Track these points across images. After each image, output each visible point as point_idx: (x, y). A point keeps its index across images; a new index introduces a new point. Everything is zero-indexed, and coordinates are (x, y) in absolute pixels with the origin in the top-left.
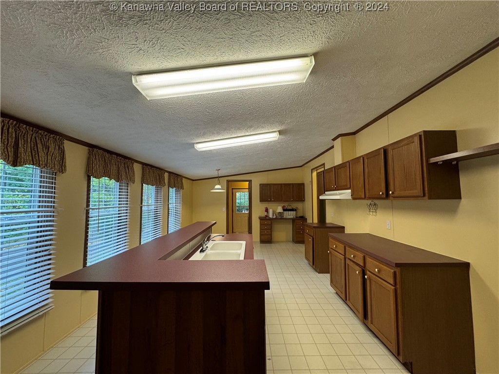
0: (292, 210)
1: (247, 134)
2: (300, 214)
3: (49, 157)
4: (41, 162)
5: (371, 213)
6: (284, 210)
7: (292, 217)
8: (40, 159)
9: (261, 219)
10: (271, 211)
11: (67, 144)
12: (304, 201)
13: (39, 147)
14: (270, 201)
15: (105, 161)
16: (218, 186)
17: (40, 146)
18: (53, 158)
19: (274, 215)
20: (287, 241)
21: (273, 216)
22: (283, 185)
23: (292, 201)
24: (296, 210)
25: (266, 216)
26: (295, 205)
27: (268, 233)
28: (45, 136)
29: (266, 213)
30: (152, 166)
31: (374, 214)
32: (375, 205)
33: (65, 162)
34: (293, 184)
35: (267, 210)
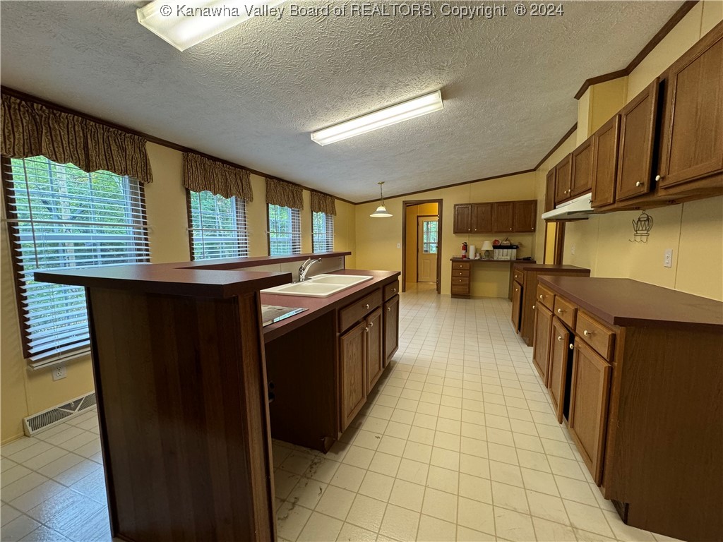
0: (511, 247)
1: (386, 104)
2: (525, 254)
3: (128, 161)
4: (116, 167)
5: (638, 238)
6: (495, 247)
7: (508, 258)
8: (115, 163)
9: (454, 260)
10: (472, 249)
11: (150, 147)
12: (534, 231)
13: (112, 148)
14: (471, 232)
15: (205, 170)
16: (381, 208)
17: (114, 147)
18: (133, 163)
19: (478, 255)
20: (499, 298)
21: (476, 256)
22: (495, 206)
23: (512, 231)
24: (517, 247)
25: (465, 256)
26: (516, 239)
27: (464, 283)
28: (120, 135)
29: (464, 252)
30: (280, 180)
31: (644, 238)
32: (648, 219)
33: (150, 169)
34: (513, 202)
35: (465, 247)
